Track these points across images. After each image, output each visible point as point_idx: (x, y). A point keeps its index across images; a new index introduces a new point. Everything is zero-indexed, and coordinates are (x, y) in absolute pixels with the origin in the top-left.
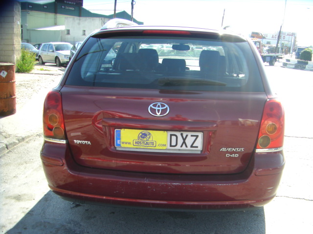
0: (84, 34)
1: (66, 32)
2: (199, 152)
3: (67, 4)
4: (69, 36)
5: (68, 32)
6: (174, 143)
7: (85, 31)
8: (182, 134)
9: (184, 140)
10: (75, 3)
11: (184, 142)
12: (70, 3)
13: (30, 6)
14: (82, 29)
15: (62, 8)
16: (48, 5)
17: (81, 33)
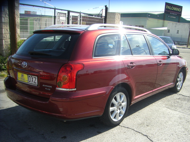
0: (178, 33)
1: (167, 31)
2: (37, 86)
3: (171, 14)
4: (169, 34)
5: (169, 31)
6: (30, 81)
7: (178, 31)
8: (32, 77)
9: (32, 79)
10: (176, 14)
11: (32, 80)
12: (173, 14)
13: (149, 16)
14: (177, 30)
15: (168, 17)
16: (160, 15)
17: (176, 32)
